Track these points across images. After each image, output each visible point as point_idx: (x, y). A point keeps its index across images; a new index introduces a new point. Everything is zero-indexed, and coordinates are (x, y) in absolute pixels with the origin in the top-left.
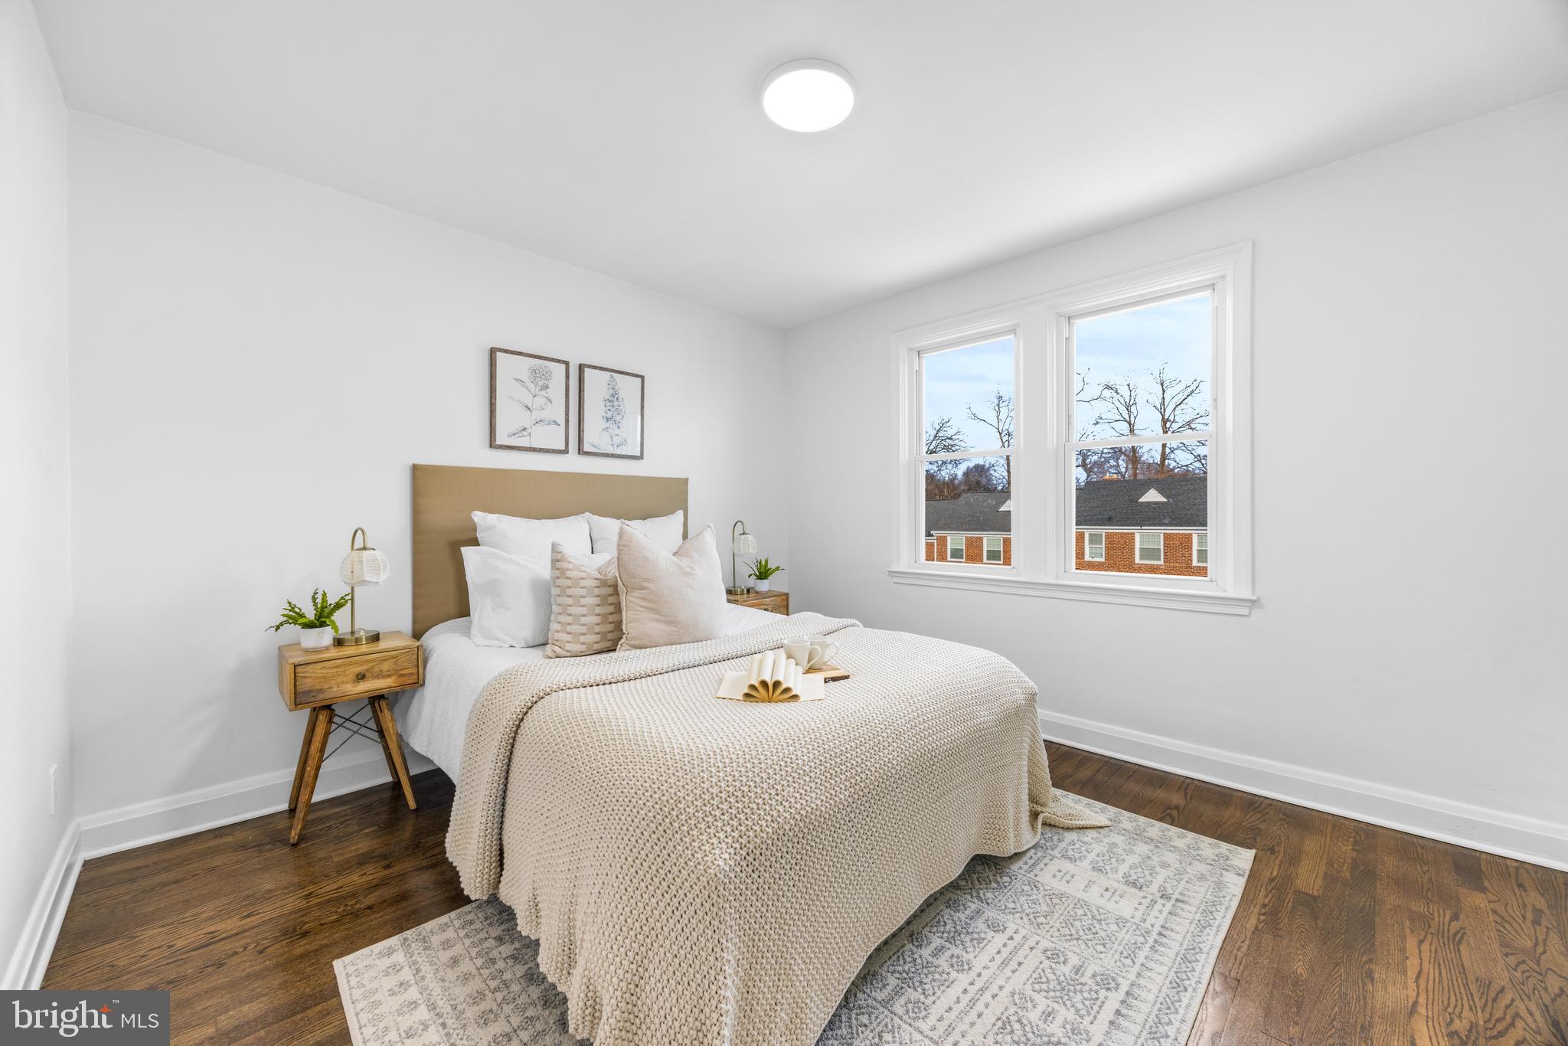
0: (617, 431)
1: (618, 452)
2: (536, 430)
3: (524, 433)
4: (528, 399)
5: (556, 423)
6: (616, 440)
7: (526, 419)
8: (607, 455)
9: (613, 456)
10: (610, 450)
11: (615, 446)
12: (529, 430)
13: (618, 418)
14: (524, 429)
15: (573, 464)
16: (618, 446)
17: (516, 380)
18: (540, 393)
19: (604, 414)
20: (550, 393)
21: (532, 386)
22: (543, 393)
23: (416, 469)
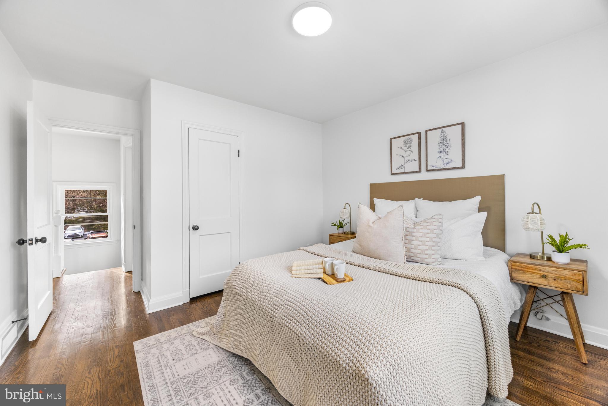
0: (446, 156)
1: (448, 167)
2: (406, 165)
3: (402, 167)
4: (403, 153)
5: (415, 160)
6: (446, 161)
7: (402, 161)
8: (440, 170)
9: (444, 169)
10: (443, 167)
11: (445, 164)
12: (404, 166)
13: (447, 150)
14: (402, 166)
15: (424, 176)
16: (447, 164)
17: (399, 147)
18: (408, 149)
19: (439, 150)
20: (412, 148)
21: (404, 148)
22: (409, 149)
23: (371, 185)
